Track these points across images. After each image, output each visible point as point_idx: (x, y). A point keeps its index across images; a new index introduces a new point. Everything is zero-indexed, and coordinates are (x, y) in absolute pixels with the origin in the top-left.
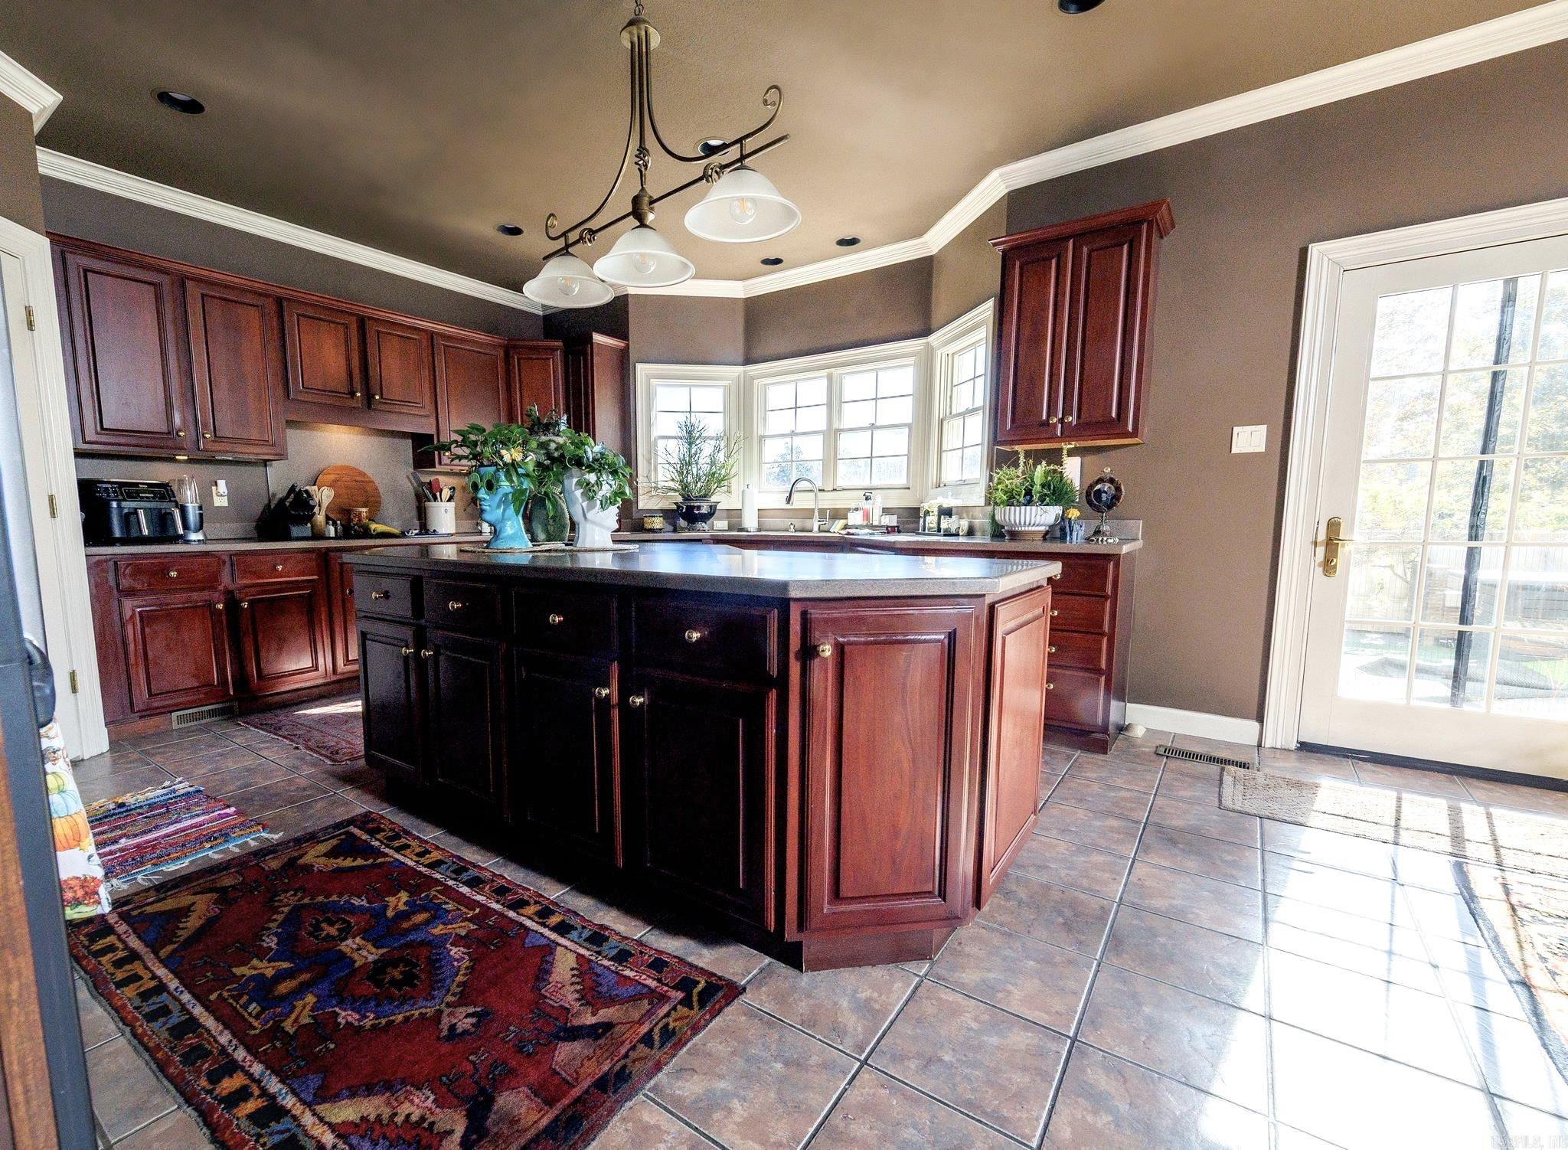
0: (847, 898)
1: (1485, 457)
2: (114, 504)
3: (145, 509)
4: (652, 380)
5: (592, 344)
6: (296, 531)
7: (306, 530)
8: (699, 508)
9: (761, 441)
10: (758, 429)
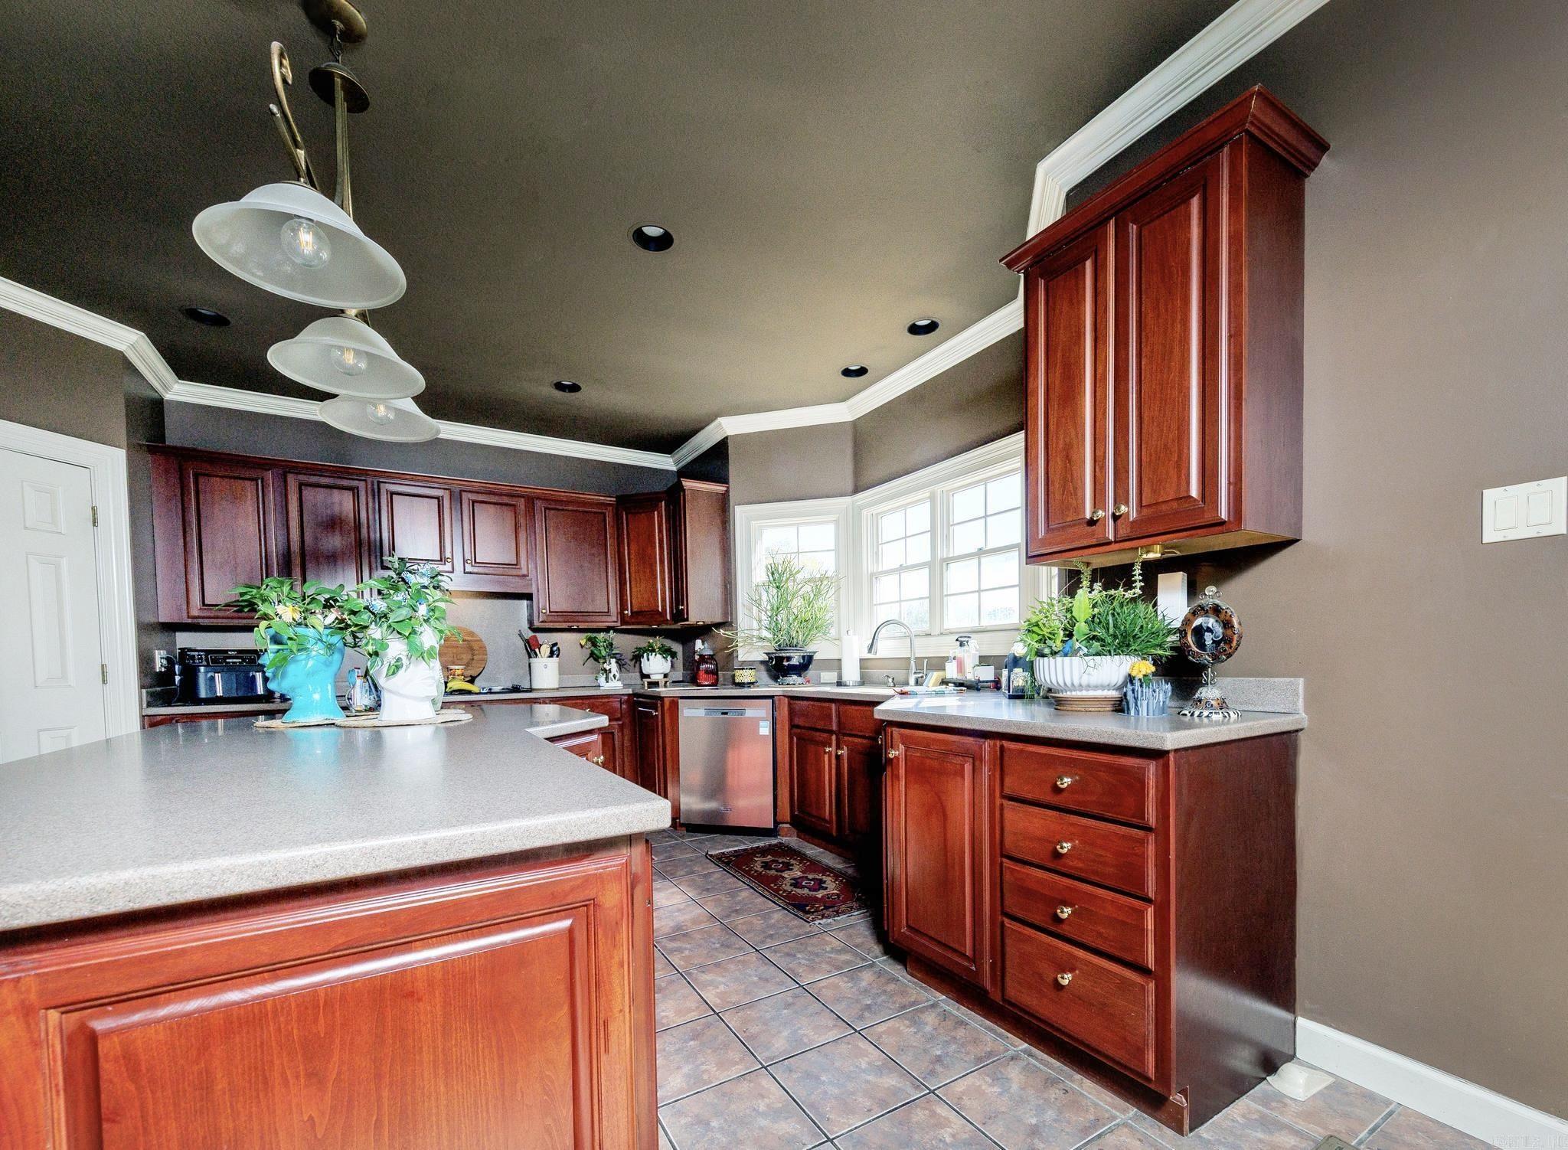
2: (202, 670)
4: (753, 523)
5: (683, 490)
8: (789, 659)
9: (871, 579)
10: (868, 566)
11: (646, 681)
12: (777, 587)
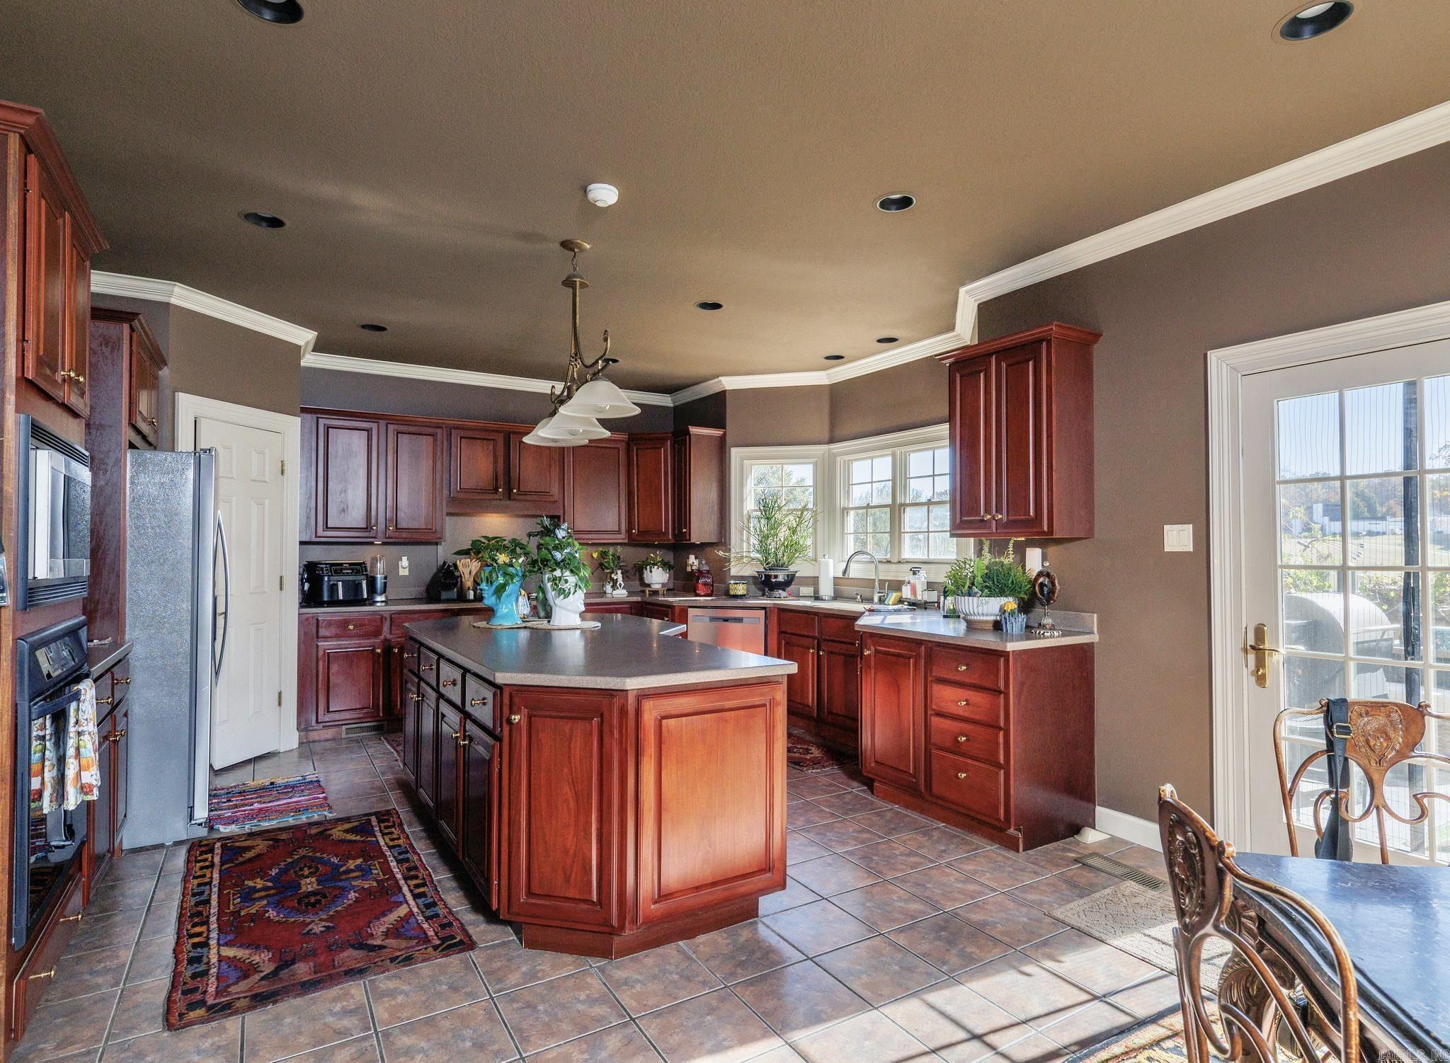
0: (535, 894)
1: (1412, 569)
2: (326, 579)
3: (343, 581)
4: (745, 461)
5: (690, 435)
6: (444, 595)
7: (454, 593)
8: (776, 577)
9: (843, 513)
10: (841, 502)
11: (647, 590)
12: (768, 518)
